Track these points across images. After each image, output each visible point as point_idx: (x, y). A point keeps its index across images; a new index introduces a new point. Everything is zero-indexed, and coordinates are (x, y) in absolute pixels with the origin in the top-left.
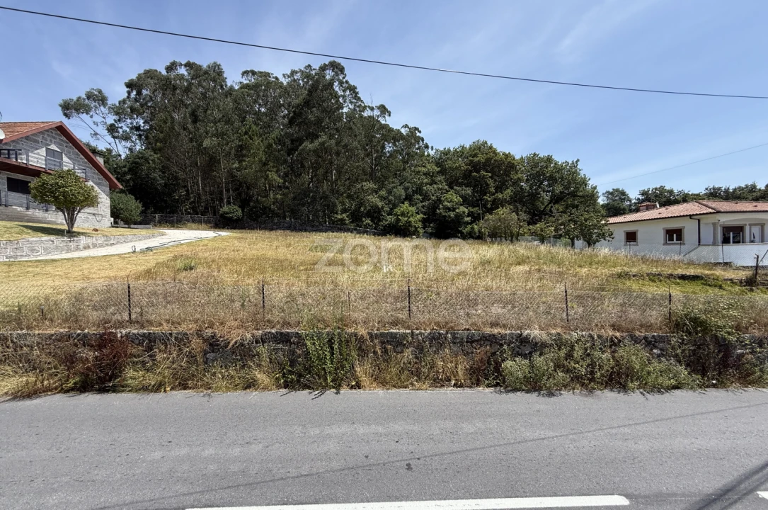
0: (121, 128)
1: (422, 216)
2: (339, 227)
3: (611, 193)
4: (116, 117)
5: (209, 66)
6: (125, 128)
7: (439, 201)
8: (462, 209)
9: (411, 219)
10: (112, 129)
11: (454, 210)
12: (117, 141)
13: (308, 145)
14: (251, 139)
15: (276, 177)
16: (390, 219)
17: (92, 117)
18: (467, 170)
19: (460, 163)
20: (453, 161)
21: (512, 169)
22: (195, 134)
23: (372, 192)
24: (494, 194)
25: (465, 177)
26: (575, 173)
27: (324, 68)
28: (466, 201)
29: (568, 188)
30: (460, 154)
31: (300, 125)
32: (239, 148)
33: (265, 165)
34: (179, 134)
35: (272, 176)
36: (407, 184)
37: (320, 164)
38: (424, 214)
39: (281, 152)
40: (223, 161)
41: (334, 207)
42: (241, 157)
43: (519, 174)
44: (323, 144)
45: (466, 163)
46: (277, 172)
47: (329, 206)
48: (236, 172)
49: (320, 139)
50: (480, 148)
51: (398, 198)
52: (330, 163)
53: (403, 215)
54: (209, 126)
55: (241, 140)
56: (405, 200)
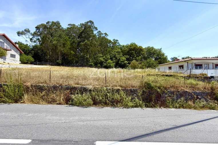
0: (34, 39)
1: (115, 64)
2: (91, 66)
3: (173, 58)
4: (32, 36)
6: (35, 39)
7: (120, 59)
8: (126, 62)
9: (111, 64)
10: (31, 39)
11: (123, 62)
12: (32, 43)
13: (82, 43)
14: (67, 42)
16: (105, 64)
17: (26, 36)
18: (128, 51)
19: (126, 49)
20: (125, 48)
21: (142, 51)
22: (51, 40)
23: (101, 57)
24: (136, 57)
25: (128, 53)
26: (160, 52)
27: (88, 22)
28: (127, 59)
29: (158, 56)
30: (127, 47)
31: (81, 38)
32: (64, 44)
33: (70, 49)
34: (47, 41)
35: (72, 52)
36: (111, 55)
37: (86, 49)
38: (115, 63)
39: (75, 45)
40: (59, 48)
41: (89, 61)
42: (64, 47)
43: (144, 52)
44: (86, 43)
45: (128, 49)
46: (73, 51)
47: (88, 61)
48: (63, 51)
49: (85, 42)
50: (132, 45)
51: (108, 59)
52: (89, 48)
53: (109, 63)
54: (55, 38)
55: (64, 42)
56: (110, 59)
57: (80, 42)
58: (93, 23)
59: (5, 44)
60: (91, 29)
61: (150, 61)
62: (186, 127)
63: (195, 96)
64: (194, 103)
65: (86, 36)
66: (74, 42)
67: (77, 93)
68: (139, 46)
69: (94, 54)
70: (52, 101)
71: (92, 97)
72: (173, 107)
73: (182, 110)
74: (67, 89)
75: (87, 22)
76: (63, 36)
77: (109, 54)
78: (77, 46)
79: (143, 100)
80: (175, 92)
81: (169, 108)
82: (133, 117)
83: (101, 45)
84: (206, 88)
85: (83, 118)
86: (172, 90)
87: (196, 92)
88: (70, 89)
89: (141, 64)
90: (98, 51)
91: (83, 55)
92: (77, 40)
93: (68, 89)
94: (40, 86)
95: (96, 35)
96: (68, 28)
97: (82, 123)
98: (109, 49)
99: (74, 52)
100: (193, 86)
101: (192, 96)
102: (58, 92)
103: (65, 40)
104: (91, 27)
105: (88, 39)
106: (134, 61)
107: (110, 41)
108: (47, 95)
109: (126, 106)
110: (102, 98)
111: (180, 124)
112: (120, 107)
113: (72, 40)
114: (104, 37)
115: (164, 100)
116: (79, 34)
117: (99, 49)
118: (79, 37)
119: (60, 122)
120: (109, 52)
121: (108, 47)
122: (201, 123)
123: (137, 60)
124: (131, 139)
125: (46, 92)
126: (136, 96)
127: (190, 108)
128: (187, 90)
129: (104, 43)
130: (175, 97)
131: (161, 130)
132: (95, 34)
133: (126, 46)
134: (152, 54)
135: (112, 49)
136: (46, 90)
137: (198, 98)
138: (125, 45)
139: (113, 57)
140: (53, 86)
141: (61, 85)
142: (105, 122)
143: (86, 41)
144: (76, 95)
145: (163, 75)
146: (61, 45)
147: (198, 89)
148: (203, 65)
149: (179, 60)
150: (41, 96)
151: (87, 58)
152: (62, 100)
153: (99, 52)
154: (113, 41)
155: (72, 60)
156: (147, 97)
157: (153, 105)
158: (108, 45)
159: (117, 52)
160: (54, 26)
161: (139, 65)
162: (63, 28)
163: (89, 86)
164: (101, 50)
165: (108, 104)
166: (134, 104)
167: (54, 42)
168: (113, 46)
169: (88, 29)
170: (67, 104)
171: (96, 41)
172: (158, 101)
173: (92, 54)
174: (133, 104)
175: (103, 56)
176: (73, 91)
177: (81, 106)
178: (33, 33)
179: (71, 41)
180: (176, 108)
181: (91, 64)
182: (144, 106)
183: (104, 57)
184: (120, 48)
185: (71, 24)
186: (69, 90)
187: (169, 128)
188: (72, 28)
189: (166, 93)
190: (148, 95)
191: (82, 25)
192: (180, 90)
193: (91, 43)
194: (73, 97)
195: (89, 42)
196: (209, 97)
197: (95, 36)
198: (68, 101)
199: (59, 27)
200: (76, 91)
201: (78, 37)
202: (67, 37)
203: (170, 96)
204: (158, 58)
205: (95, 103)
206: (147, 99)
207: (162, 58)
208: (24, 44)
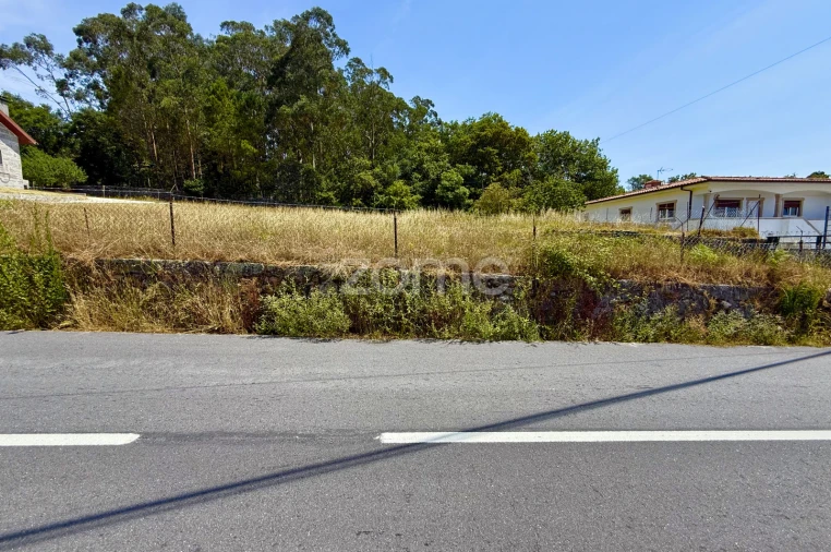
0: (73, 84)
1: (419, 196)
2: (326, 204)
3: (637, 180)
4: (66, 71)
5: (167, 9)
6: (78, 85)
7: (439, 179)
8: (463, 189)
9: (404, 199)
10: (62, 86)
12: (68, 101)
13: (286, 110)
14: (220, 100)
15: (249, 147)
16: (382, 198)
17: (35, 69)
18: (473, 145)
19: (465, 137)
20: (458, 136)
21: (524, 146)
22: (153, 91)
23: (364, 168)
24: (500, 173)
25: (470, 154)
26: (593, 153)
27: (307, 17)
28: (469, 181)
29: (585, 170)
30: (468, 129)
31: (279, 86)
32: (209, 111)
33: (237, 131)
34: (136, 93)
35: (245, 144)
36: (405, 161)
37: (303, 133)
38: (421, 194)
39: (257, 117)
40: (189, 127)
41: (319, 183)
42: (211, 122)
43: (532, 153)
44: (302, 107)
45: (472, 138)
46: (252, 140)
47: (312, 183)
48: (206, 141)
49: (300, 103)
50: (489, 121)
51: (393, 176)
52: (316, 132)
53: (396, 194)
54: (168, 83)
55: (208, 100)
56: (400, 178)
57: (279, 103)
58: (329, 20)
60: (323, 46)
61: (556, 185)
62: (681, 392)
63: (713, 302)
64: (707, 325)
65: (302, 77)
66: (250, 103)
67: (289, 292)
68: (513, 129)
69: (335, 155)
70: (188, 320)
71: (345, 303)
72: (636, 339)
73: (665, 346)
74: (247, 273)
75: (303, 15)
76: (203, 75)
77: (396, 158)
78: (267, 122)
79: (533, 316)
80: (646, 288)
81: (622, 341)
82: (502, 367)
83: (362, 118)
84: (754, 272)
85: (319, 370)
86: (637, 279)
87: (719, 288)
88: (259, 276)
89: (520, 195)
90: (354, 142)
91: (290, 160)
92: (264, 94)
93: (250, 277)
94: (134, 262)
95: (345, 75)
96: (221, 39)
97: (319, 385)
98: (395, 139)
99: (255, 147)
100: (706, 269)
101: (701, 303)
102: (211, 286)
103: (214, 92)
104: (320, 41)
105: (310, 92)
106: (494, 187)
107: (400, 106)
108: (169, 298)
109: (474, 336)
110: (385, 308)
111: (662, 385)
112: (449, 338)
113: (245, 95)
114: (374, 87)
115: (605, 317)
116: (273, 70)
117: (358, 137)
118: (271, 83)
119: (237, 382)
120: (398, 148)
121: (392, 129)
122: (728, 380)
123: (506, 184)
124: (503, 423)
125: (161, 286)
126: (507, 302)
127: (691, 341)
128: (689, 282)
129: (378, 113)
130: (644, 305)
131: (600, 399)
132: (341, 71)
133: (464, 125)
134: (560, 162)
135: (409, 138)
136: (160, 278)
137: (720, 307)
138: (460, 123)
139: (414, 170)
140: (190, 264)
141: (220, 261)
142: (402, 382)
143: (304, 100)
144: (285, 299)
145: (605, 233)
146: (197, 116)
147: (726, 276)
148: (744, 203)
149: (659, 183)
150: (141, 303)
151: (309, 172)
152: (228, 317)
153: (358, 148)
154: (411, 106)
155: (249, 178)
156: (546, 304)
157: (567, 331)
158: (390, 121)
159: (427, 151)
160: (157, 27)
161: (514, 201)
162: (198, 37)
163: (333, 265)
164: (366, 143)
165: (408, 330)
166: (502, 327)
167: (165, 102)
168: (411, 127)
169: (311, 45)
170: (250, 332)
171: (345, 101)
172: (584, 317)
173: (327, 157)
174: (498, 328)
175: (373, 167)
176: (271, 283)
177: (305, 337)
178: (67, 56)
179: (239, 97)
180: (646, 340)
181: (324, 198)
182: (537, 335)
183: (377, 170)
184: (442, 133)
185: (233, 23)
186: (255, 279)
187: (625, 394)
188: (240, 39)
189: (615, 292)
190: (552, 297)
191: (282, 27)
192: (661, 281)
193: (323, 108)
194: (272, 302)
195: (314, 106)
196: (757, 304)
197: (337, 79)
198: (254, 320)
199: (182, 35)
200: (284, 283)
201: (269, 83)
202: (222, 81)
203: (627, 302)
204: (584, 177)
205: (359, 326)
206: (545, 313)
207: (597, 177)
208: (30, 106)
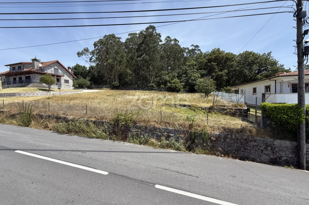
0: (93, 59)
4: (92, 55)
7: (191, 77)
9: (177, 85)
10: (90, 59)
11: (196, 80)
12: (91, 63)
13: (139, 59)
15: (129, 71)
16: (169, 85)
17: (86, 56)
19: (204, 59)
20: (201, 59)
25: (205, 66)
28: (202, 76)
33: (126, 67)
36: (180, 70)
38: (184, 82)
39: (132, 62)
40: (116, 67)
41: (150, 81)
46: (131, 69)
51: (174, 77)
53: (174, 83)
56: (177, 77)
58: (155, 28)
59: (59, 71)
75: (147, 28)
105: (147, 52)
129: (173, 54)
175: (168, 74)
178: (92, 51)
181: (151, 86)
208: (81, 66)
